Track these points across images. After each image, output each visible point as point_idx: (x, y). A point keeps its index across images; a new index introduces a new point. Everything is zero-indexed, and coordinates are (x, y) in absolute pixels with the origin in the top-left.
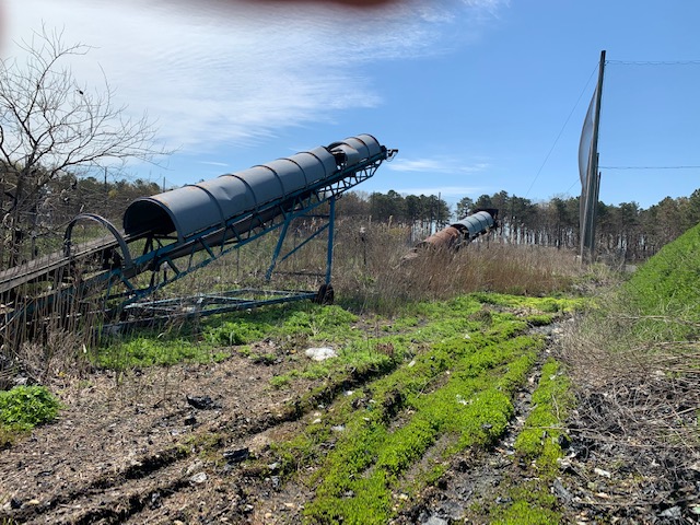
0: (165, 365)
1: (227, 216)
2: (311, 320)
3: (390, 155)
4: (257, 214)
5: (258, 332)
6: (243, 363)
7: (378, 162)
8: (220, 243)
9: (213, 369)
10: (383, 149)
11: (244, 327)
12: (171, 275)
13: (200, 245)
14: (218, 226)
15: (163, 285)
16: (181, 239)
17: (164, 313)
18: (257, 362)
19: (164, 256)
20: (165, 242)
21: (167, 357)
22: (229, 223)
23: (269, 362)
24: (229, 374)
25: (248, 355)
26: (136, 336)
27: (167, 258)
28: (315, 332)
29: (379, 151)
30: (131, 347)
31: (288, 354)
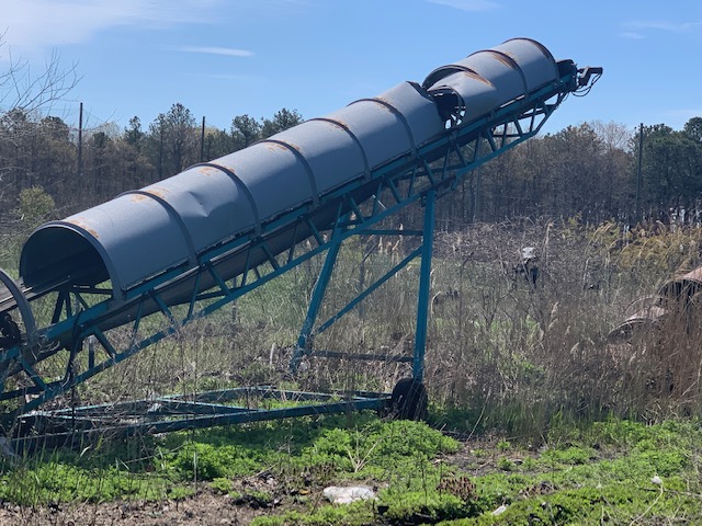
0: (92, 501)
1: (200, 247)
2: (353, 444)
3: (584, 82)
4: (260, 240)
5: (251, 462)
6: (215, 503)
7: (552, 101)
8: (188, 299)
9: (166, 508)
10: (567, 67)
11: (228, 450)
12: (102, 357)
13: (150, 303)
14: (185, 266)
15: (87, 376)
16: (118, 295)
17: (89, 425)
18: (239, 503)
19: (89, 324)
20: (92, 300)
21: (94, 491)
22: (203, 259)
23: (258, 504)
24: (190, 515)
25: (225, 493)
26: (46, 461)
27: (95, 329)
28: (357, 467)
29: (553, 74)
30: (37, 476)
31: (293, 494)
